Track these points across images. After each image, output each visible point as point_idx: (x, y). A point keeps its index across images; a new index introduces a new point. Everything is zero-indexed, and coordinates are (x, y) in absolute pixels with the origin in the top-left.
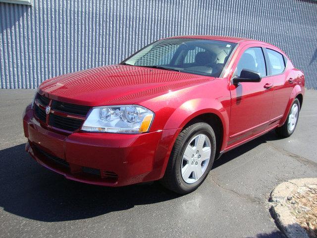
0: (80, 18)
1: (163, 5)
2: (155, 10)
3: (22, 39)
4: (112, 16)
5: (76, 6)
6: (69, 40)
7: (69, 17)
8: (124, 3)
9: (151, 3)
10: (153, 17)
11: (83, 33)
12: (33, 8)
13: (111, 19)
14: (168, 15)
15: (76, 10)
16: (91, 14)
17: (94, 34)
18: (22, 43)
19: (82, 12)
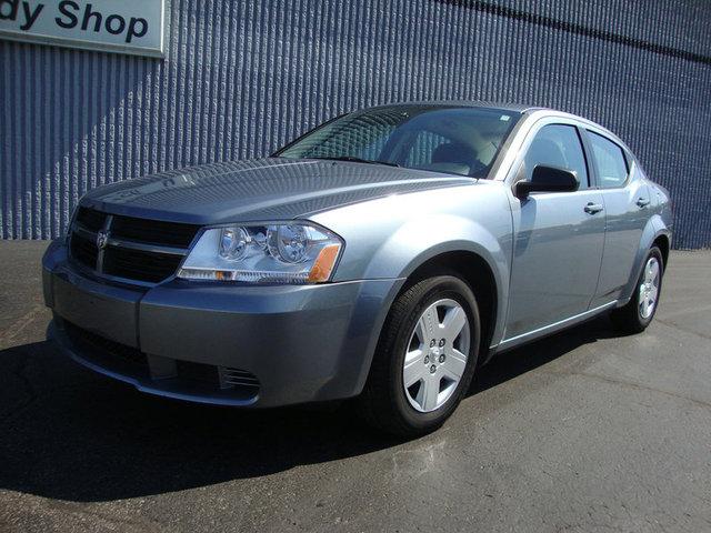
0: (263, 88)
1: (434, 66)
2: (419, 76)
3: (138, 133)
4: (329, 85)
5: (257, 61)
6: (238, 135)
7: (240, 87)
8: (355, 60)
9: (410, 61)
10: (415, 91)
11: (269, 122)
12: (167, 66)
13: (329, 93)
14: (445, 87)
15: (256, 70)
16: (286, 80)
17: (292, 123)
18: (138, 139)
19: (268, 75)
